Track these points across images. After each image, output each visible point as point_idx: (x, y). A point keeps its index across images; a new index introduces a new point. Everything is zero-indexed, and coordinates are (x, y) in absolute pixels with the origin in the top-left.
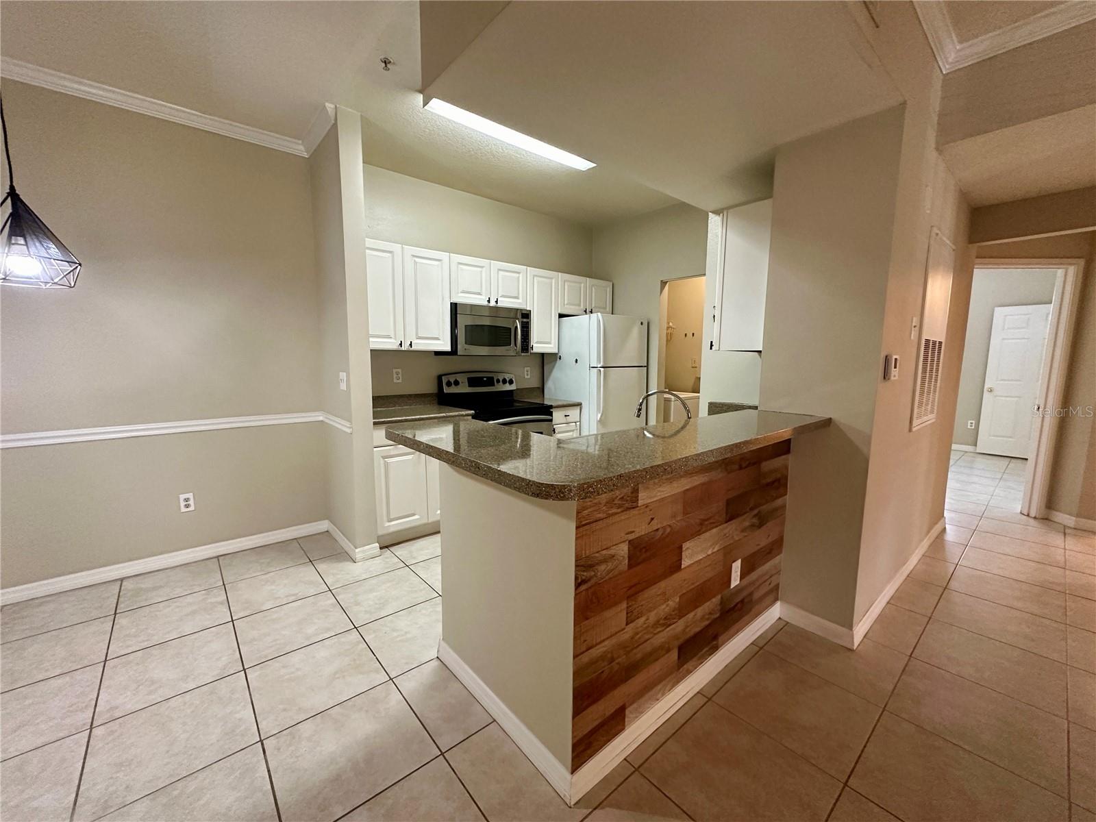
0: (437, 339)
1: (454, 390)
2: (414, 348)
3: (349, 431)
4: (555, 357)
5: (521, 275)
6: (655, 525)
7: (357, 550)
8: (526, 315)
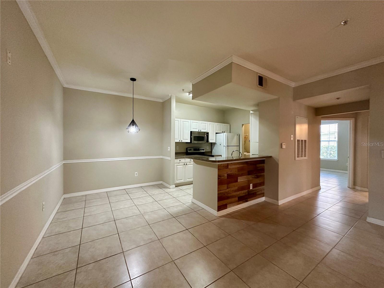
0: (187, 139)
1: (190, 151)
2: (182, 141)
3: (170, 159)
4: (215, 144)
5: (206, 124)
6: (232, 172)
7: (171, 186)
8: (208, 133)
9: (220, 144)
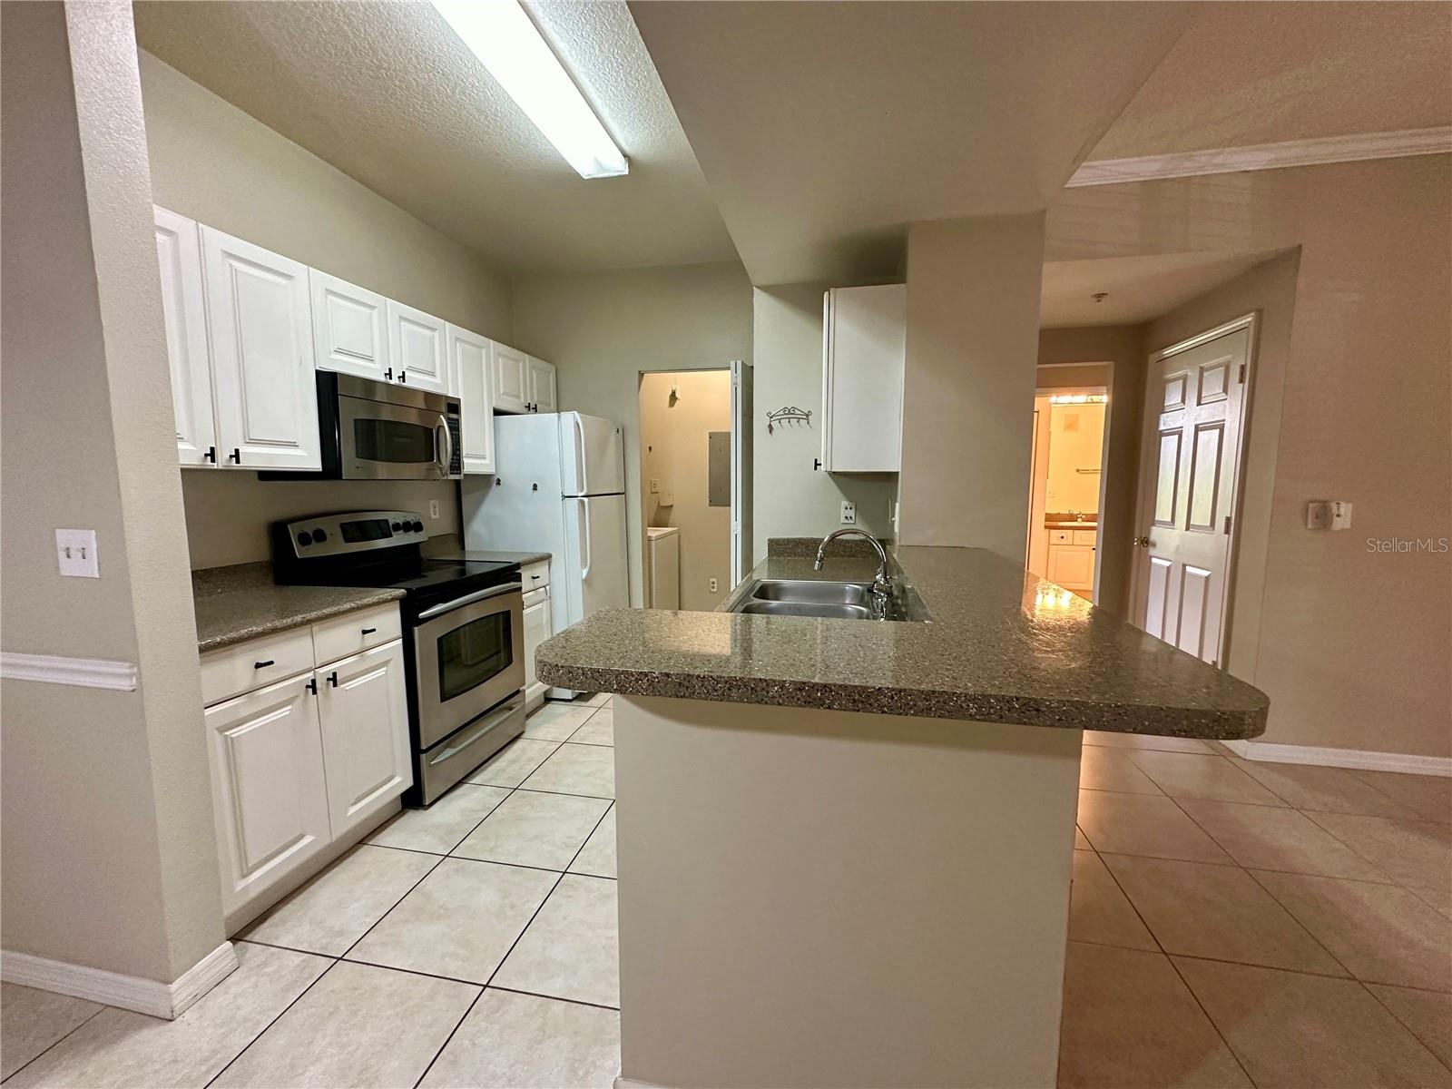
0: (294, 445)
1: (315, 551)
2: (246, 463)
4: (485, 482)
5: (437, 334)
7: (173, 987)
8: (454, 407)
9: (535, 487)
